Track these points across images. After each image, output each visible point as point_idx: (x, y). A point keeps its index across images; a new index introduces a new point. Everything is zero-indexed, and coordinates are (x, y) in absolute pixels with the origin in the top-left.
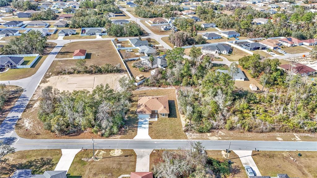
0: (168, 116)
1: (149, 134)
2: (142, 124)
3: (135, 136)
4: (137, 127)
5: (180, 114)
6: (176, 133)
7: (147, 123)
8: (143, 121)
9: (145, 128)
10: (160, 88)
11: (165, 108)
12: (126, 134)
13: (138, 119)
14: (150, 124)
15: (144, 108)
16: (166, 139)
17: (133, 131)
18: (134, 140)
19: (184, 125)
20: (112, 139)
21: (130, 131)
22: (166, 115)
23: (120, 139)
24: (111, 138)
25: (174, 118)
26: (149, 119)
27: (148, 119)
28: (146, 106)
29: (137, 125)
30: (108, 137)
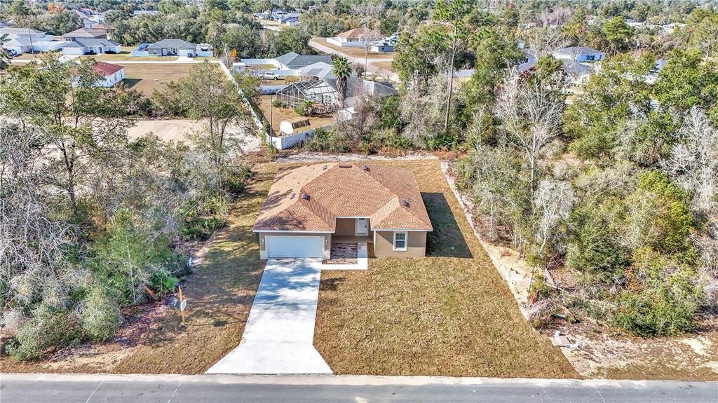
0: (424, 249)
1: (320, 341)
2: (284, 284)
3: (226, 351)
4: (248, 301)
5: (485, 245)
6: (487, 333)
7: (308, 278)
8: (287, 270)
9: (294, 306)
10: (373, 158)
11: (408, 205)
12: (171, 340)
13: (265, 263)
14: (328, 284)
15: (295, 205)
16: (430, 374)
17: (218, 324)
18: (209, 380)
19: (526, 294)
20: (59, 371)
21: (202, 321)
22: (413, 236)
23: (119, 370)
24: (55, 366)
25: (455, 260)
26: (324, 262)
27: (319, 263)
28: (308, 198)
29: (252, 293)
30: (37, 359)
